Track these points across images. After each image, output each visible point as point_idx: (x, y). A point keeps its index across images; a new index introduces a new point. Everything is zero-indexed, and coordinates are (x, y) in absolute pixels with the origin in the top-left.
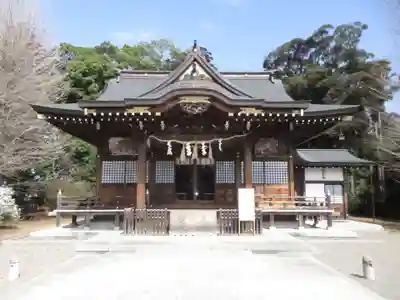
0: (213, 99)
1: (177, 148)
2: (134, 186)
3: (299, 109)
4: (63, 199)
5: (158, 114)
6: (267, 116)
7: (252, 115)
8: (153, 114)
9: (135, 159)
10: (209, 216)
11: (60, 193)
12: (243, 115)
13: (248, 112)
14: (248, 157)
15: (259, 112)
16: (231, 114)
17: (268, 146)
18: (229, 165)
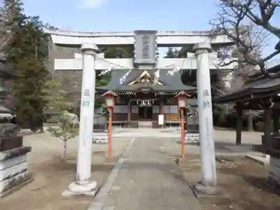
0: (151, 89)
1: (140, 103)
2: (127, 114)
9: (126, 104)
10: (150, 123)
14: (162, 104)
18: (158, 107)
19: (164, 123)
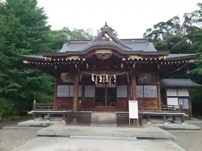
0: (113, 51)
3: (163, 56)
4: (36, 105)
5: (84, 60)
6: (144, 60)
7: (136, 60)
8: (81, 60)
9: (72, 84)
10: (112, 115)
11: (35, 102)
12: (131, 60)
13: (133, 58)
14: (134, 81)
15: (140, 58)
16: (124, 59)
17: (145, 77)
18: (124, 88)
19: (139, 115)
